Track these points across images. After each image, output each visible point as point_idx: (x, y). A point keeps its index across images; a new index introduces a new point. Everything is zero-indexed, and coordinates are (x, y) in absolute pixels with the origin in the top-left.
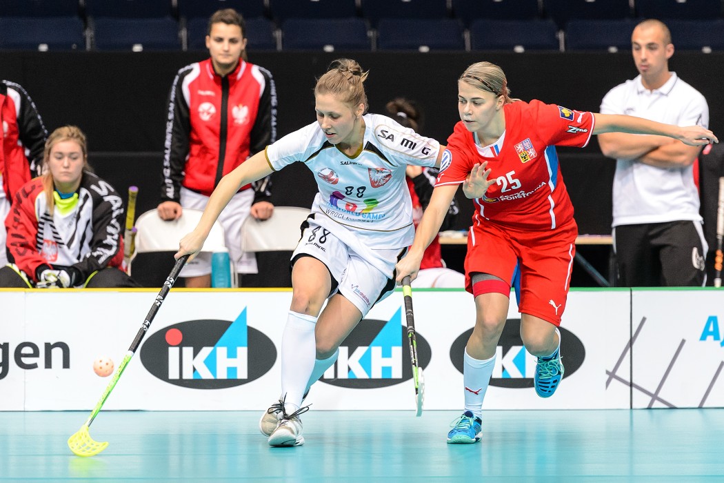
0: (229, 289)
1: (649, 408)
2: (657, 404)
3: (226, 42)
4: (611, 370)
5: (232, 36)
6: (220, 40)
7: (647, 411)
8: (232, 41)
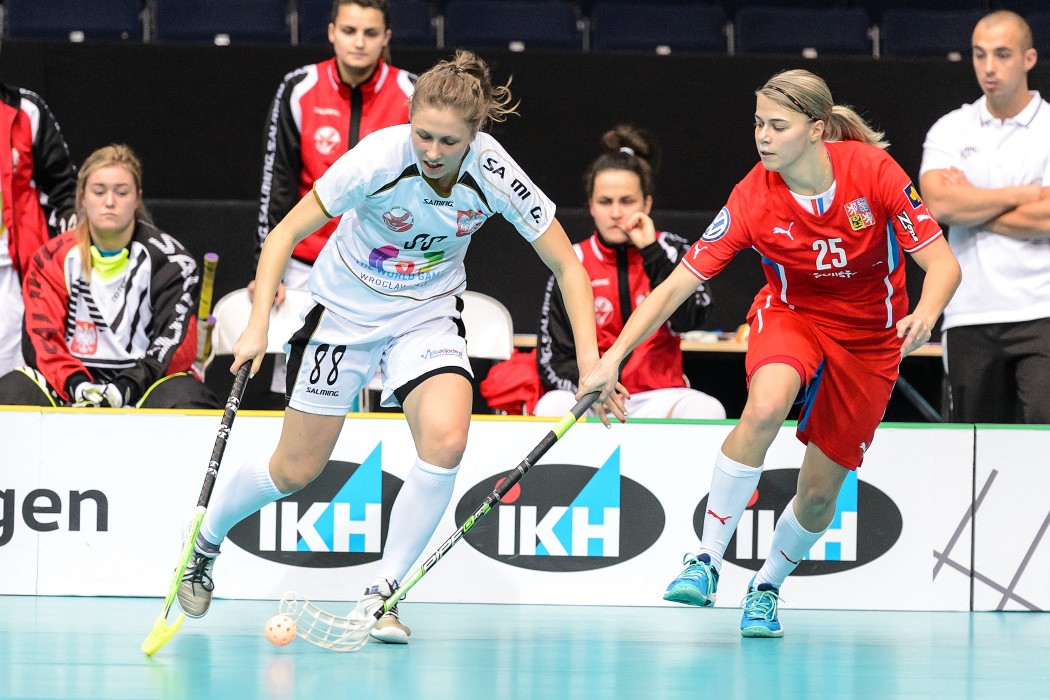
0: (356, 414)
1: (999, 611)
2: (1011, 605)
3: (360, 34)
4: (941, 551)
5: (369, 25)
6: (351, 31)
7: (994, 615)
8: (369, 33)
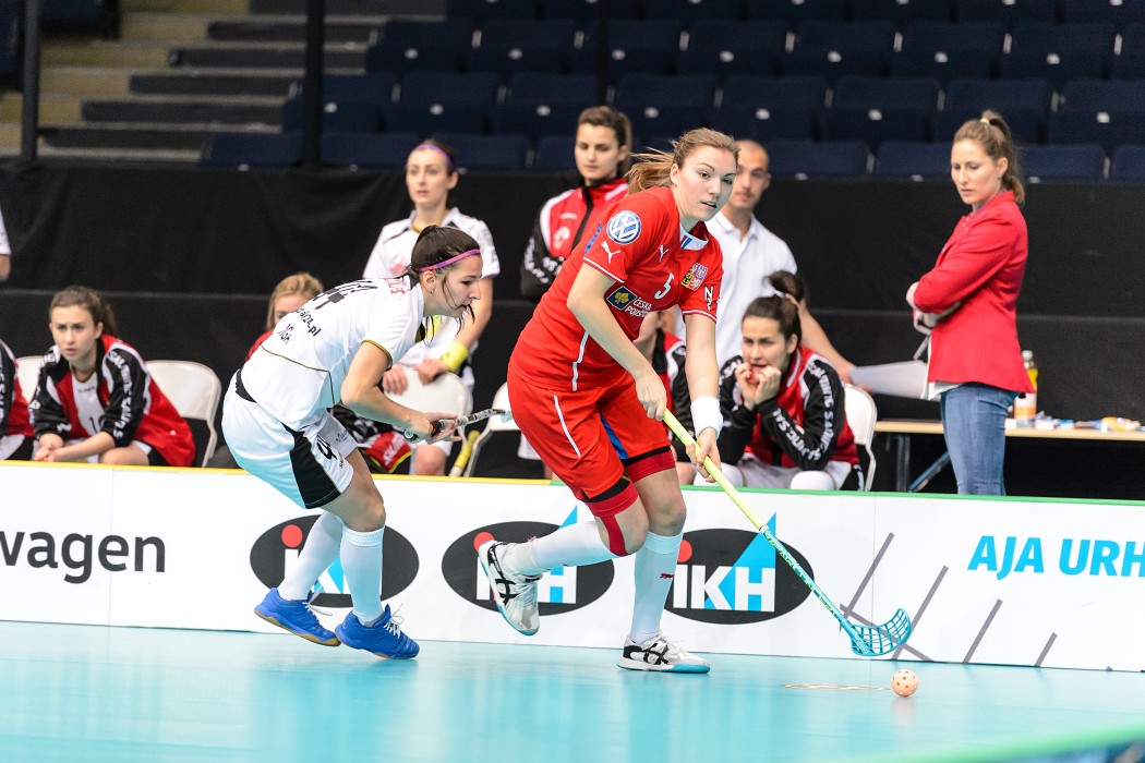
3: (591, 149)
8: (601, 148)
